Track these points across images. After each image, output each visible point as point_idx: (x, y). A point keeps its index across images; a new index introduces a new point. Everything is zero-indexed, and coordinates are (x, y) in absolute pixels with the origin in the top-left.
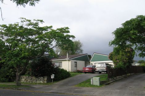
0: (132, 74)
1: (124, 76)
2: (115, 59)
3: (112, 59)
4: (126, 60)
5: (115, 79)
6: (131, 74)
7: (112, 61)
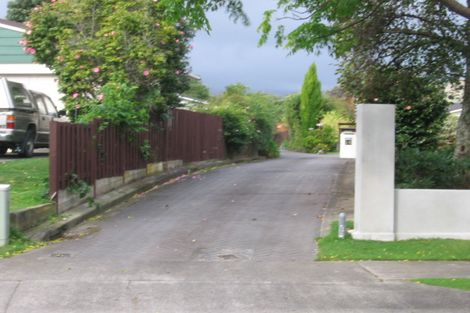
0: (172, 164)
1: (134, 181)
2: (75, 54)
3: (55, 53)
4: (150, 64)
5: (91, 200)
6: (165, 169)
7: (43, 68)
